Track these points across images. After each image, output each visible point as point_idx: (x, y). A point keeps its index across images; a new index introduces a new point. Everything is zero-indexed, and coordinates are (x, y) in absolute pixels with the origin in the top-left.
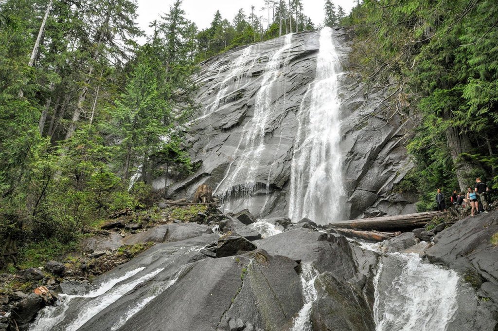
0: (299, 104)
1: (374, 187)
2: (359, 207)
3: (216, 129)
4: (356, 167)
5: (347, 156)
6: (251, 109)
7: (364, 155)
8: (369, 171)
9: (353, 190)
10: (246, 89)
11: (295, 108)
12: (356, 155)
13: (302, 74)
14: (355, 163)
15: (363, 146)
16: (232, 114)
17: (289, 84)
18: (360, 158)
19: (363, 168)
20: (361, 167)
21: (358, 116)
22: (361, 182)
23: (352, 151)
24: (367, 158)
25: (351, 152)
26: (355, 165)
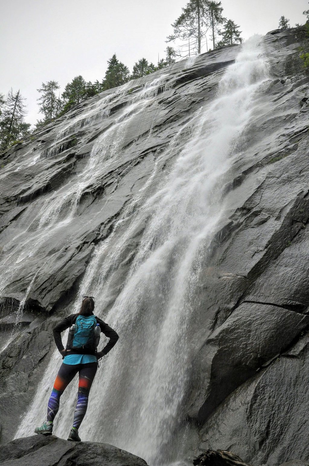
0: (169, 140)
1: (297, 292)
2: (243, 355)
3: (8, 202)
4: (251, 243)
5: (230, 218)
6: (82, 161)
7: (277, 213)
8: (286, 251)
9: (232, 305)
10: (87, 131)
11: (158, 148)
12: (256, 214)
13: (191, 95)
14: (251, 233)
15: (278, 192)
16: (46, 172)
17: (163, 113)
18: (264, 222)
19: (270, 242)
20: (265, 242)
21: (279, 138)
22: (260, 280)
23: (248, 206)
24: (282, 220)
25: (243, 209)
26: (250, 238)
